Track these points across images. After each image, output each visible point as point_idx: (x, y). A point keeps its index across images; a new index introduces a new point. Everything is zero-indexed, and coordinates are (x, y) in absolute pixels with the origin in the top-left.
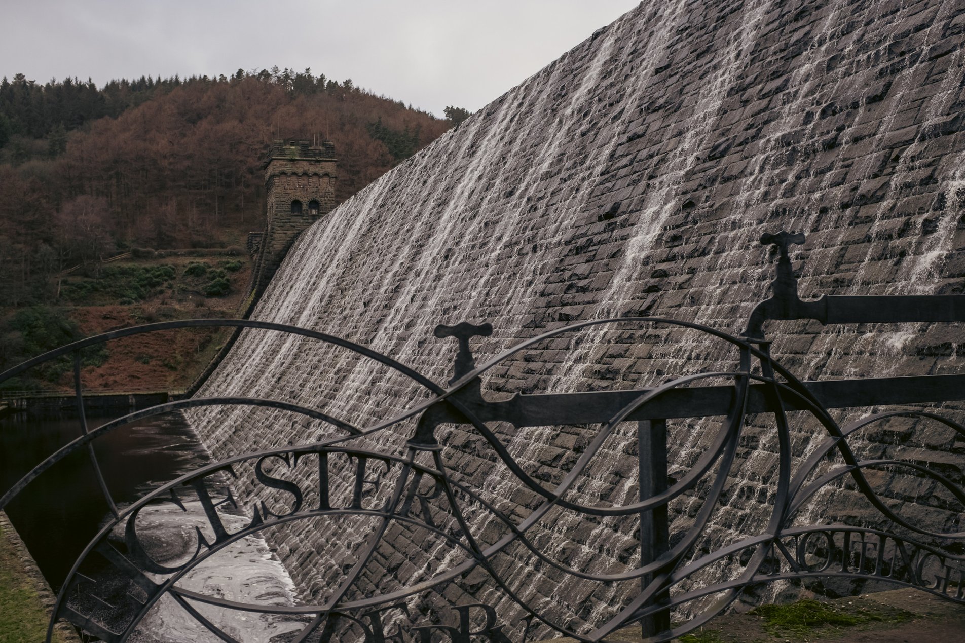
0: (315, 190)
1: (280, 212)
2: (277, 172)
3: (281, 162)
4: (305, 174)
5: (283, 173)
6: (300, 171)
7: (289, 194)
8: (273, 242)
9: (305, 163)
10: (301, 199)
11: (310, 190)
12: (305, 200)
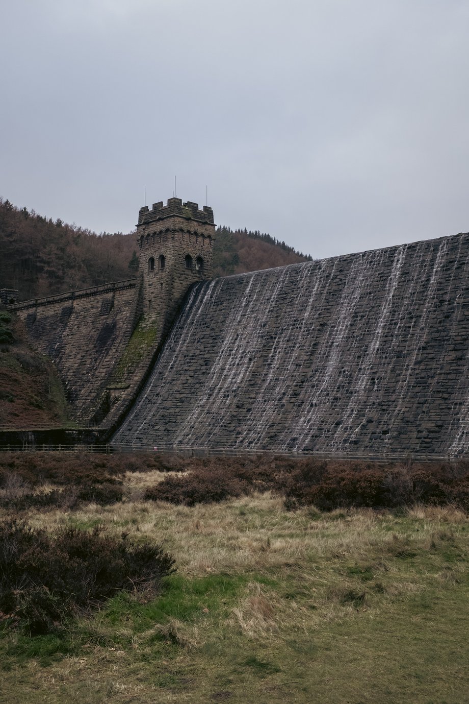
0: (200, 248)
1: (178, 264)
2: (177, 228)
3: (180, 219)
4: (196, 233)
5: (182, 230)
6: (192, 230)
7: (184, 249)
8: (173, 290)
9: (196, 223)
10: (191, 255)
11: (198, 248)
12: (194, 256)
